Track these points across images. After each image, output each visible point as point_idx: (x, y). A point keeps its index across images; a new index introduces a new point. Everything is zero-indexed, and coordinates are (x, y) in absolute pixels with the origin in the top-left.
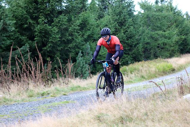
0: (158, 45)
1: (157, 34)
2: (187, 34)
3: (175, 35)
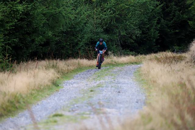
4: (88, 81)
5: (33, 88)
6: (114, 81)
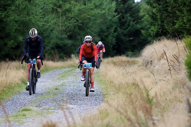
4: (53, 80)
5: (5, 85)
6: (76, 81)
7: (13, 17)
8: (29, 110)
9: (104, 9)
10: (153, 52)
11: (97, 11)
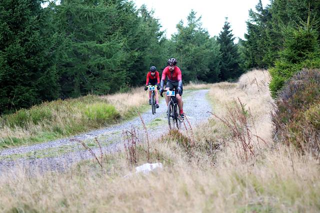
0: (88, 69)
1: (86, 46)
2: (142, 49)
3: (120, 49)
7: (149, 55)
8: (160, 120)
9: (212, 49)
10: (247, 79)
11: (207, 51)
